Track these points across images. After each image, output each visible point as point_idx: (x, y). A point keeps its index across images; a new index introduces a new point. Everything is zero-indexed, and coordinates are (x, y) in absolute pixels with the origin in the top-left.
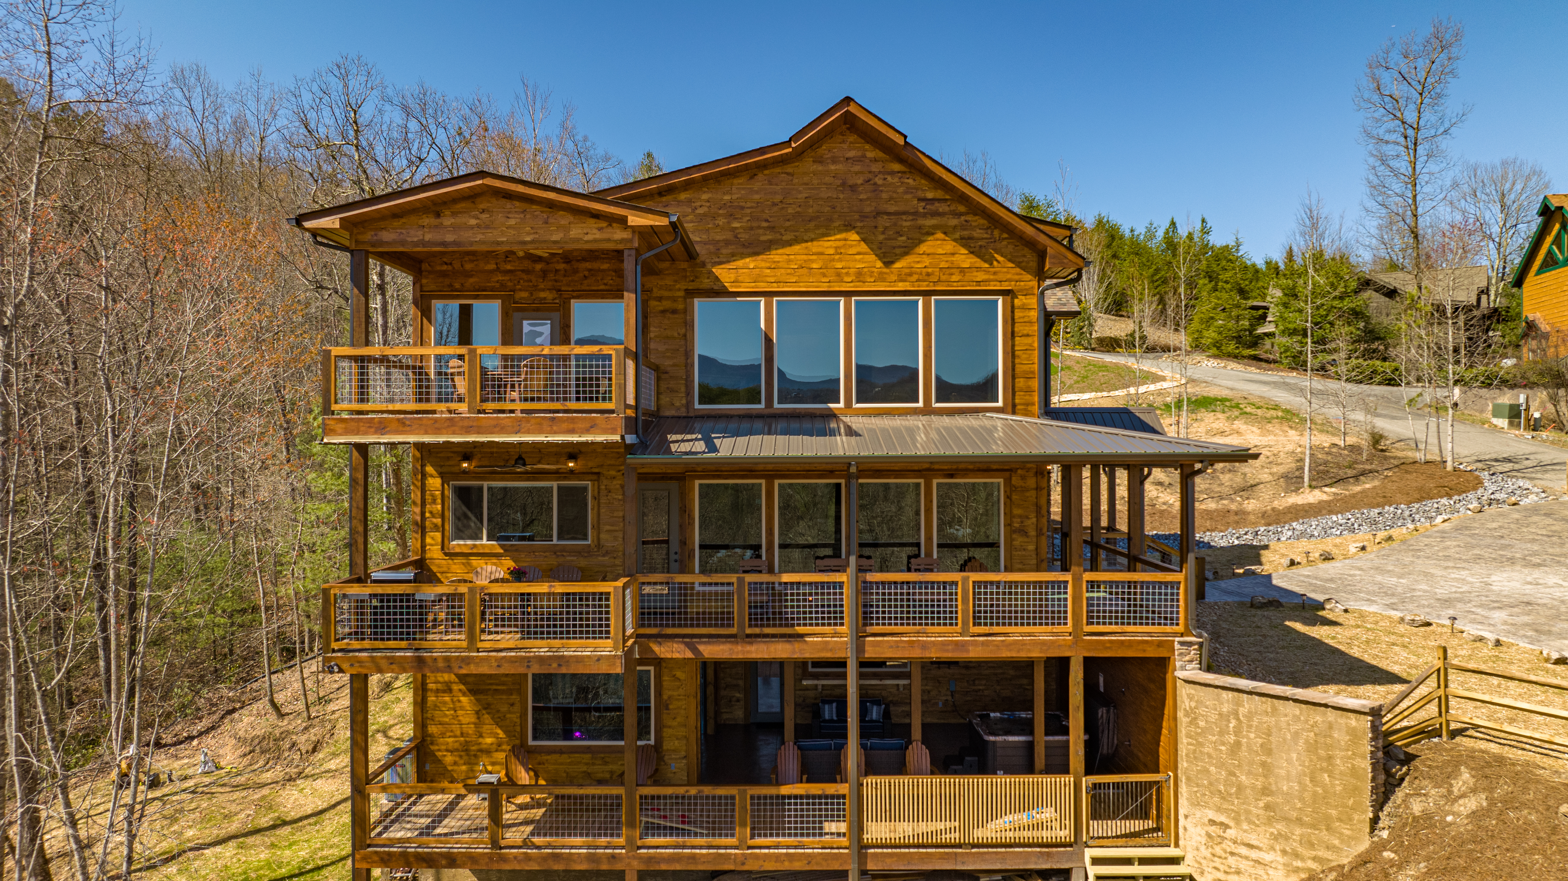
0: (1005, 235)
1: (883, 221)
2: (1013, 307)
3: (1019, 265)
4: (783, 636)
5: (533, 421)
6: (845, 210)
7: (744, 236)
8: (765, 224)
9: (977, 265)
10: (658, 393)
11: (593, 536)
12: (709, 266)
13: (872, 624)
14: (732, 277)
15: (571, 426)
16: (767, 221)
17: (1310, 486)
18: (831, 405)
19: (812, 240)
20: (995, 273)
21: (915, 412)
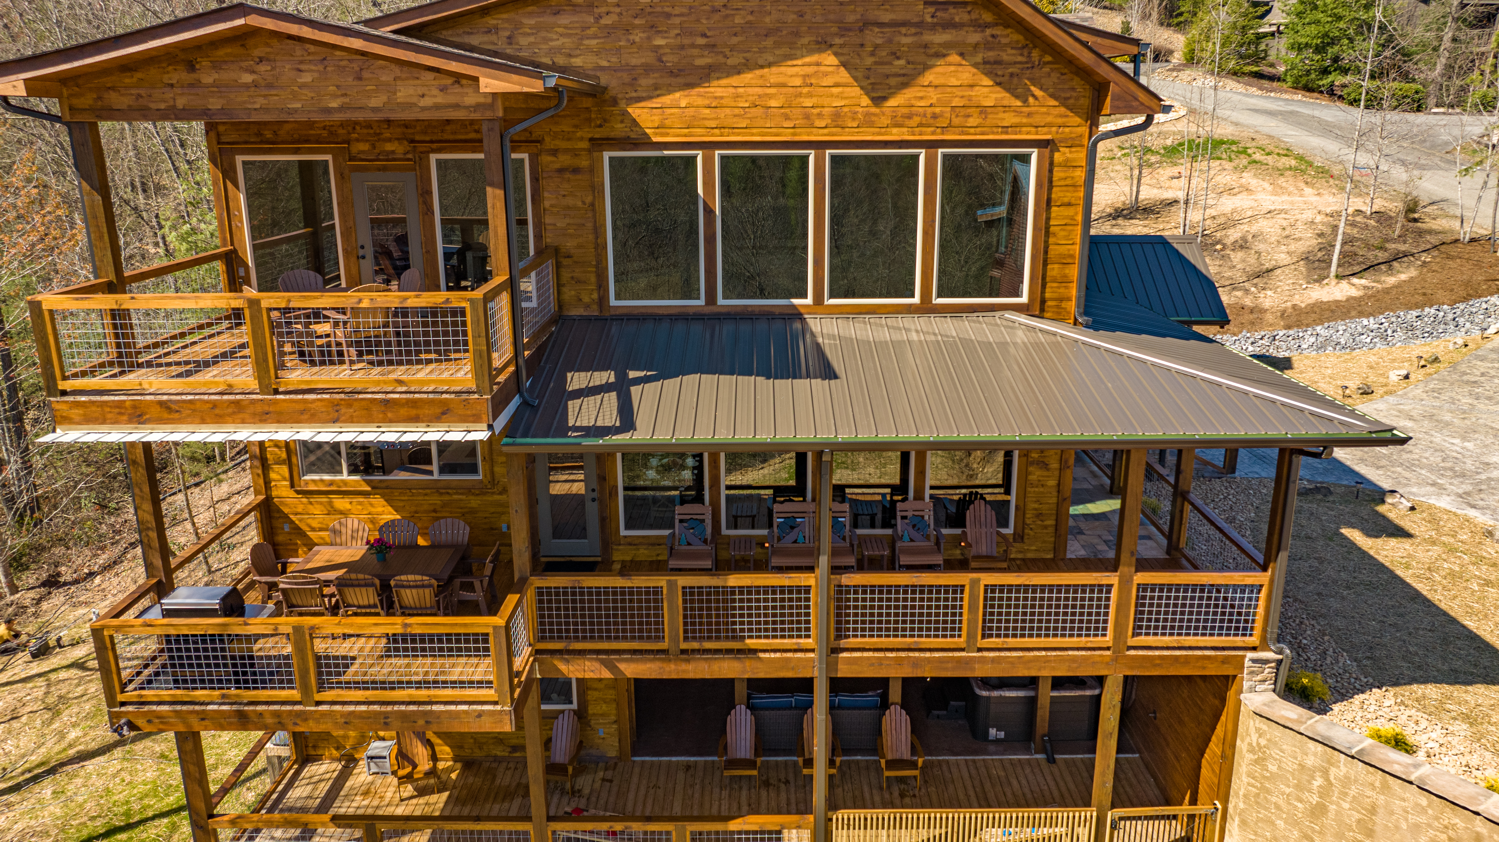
0: (1048, 58)
1: (874, 37)
2: (1052, 164)
3: (1064, 102)
4: (729, 651)
5: (356, 405)
6: (819, 19)
7: (671, 60)
8: (701, 41)
9: (1006, 103)
10: (559, 286)
11: (484, 470)
12: (622, 104)
13: (848, 637)
14: (656, 120)
15: (413, 412)
16: (704, 35)
17: (1337, 277)
18: (796, 301)
19: (770, 65)
20: (1029, 115)
21: (909, 310)
